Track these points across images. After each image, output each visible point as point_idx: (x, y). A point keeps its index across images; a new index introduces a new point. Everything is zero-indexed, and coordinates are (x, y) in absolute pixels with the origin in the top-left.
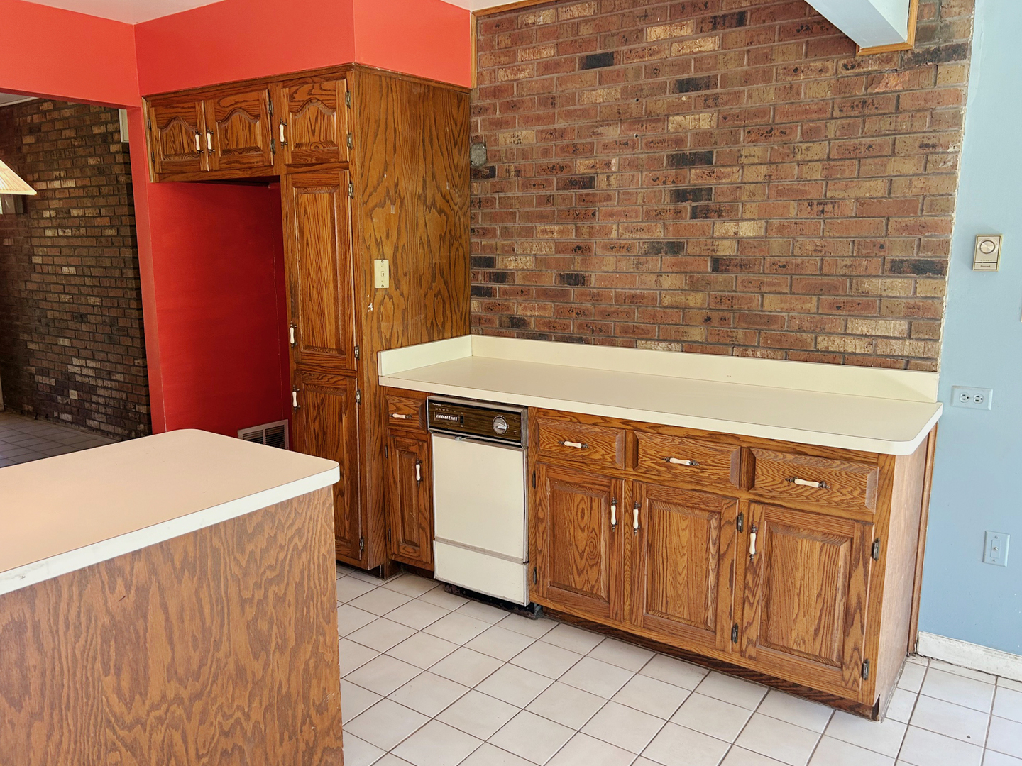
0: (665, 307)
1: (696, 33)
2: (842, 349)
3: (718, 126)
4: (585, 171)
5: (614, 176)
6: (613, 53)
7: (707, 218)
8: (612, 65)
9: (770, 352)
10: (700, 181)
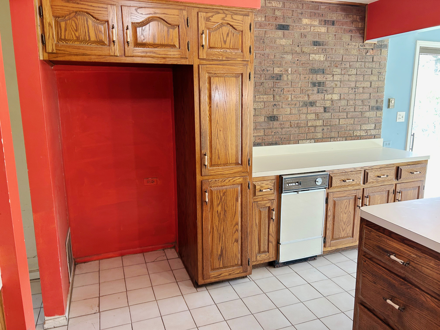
0: (309, 126)
1: (319, 24)
2: (360, 135)
3: (326, 60)
4: (278, 73)
5: (290, 75)
6: (289, 25)
7: (323, 93)
8: (289, 30)
9: (341, 139)
10: (320, 79)
